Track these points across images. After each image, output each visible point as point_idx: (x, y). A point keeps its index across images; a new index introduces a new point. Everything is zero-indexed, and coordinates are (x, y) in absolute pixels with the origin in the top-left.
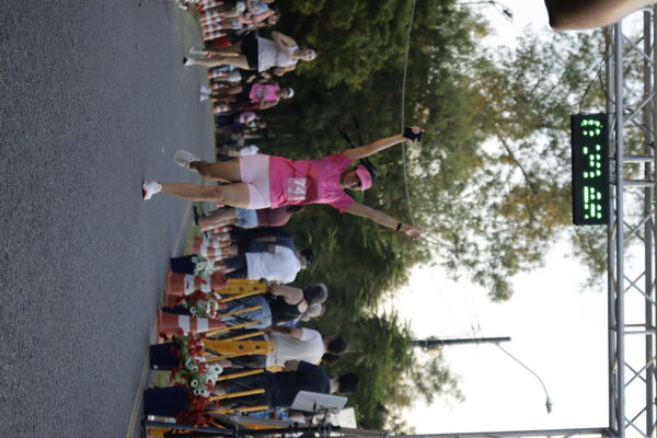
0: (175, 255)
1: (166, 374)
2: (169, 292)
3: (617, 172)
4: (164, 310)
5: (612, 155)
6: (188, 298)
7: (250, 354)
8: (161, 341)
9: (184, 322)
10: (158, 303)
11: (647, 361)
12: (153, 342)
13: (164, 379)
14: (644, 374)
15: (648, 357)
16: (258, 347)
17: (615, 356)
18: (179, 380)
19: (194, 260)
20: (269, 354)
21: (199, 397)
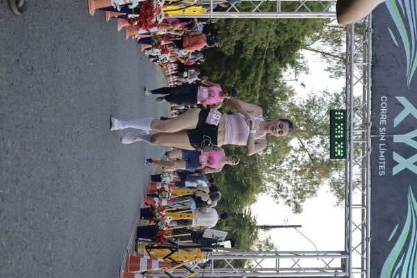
0: (153, 174)
1: (148, 222)
2: (150, 189)
3: (350, 137)
4: (148, 195)
5: (348, 128)
6: (158, 191)
8: (146, 207)
9: (156, 199)
10: (145, 193)
11: (362, 221)
12: (142, 207)
14: (360, 227)
15: (363, 219)
16: (189, 216)
17: (348, 218)
18: (152, 223)
19: (162, 176)
20: (194, 220)
21: (162, 230)
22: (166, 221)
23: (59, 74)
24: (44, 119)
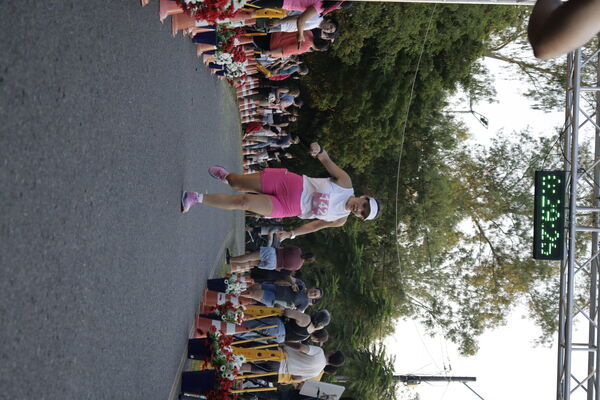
0: (211, 278)
1: (200, 363)
2: (205, 304)
3: (570, 219)
4: (201, 316)
5: (567, 205)
6: (220, 308)
7: (266, 360)
8: (199, 337)
9: (216, 324)
10: (196, 309)
11: (589, 374)
12: (191, 337)
13: (197, 366)
14: (585, 385)
15: (590, 370)
16: (273, 355)
17: (563, 368)
18: (209, 367)
19: (226, 282)
20: (282, 362)
21: (226, 380)
22: (235, 364)
23: (65, 101)
24: (39, 181)
